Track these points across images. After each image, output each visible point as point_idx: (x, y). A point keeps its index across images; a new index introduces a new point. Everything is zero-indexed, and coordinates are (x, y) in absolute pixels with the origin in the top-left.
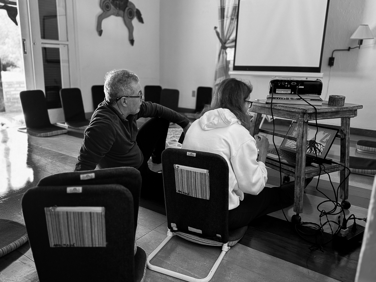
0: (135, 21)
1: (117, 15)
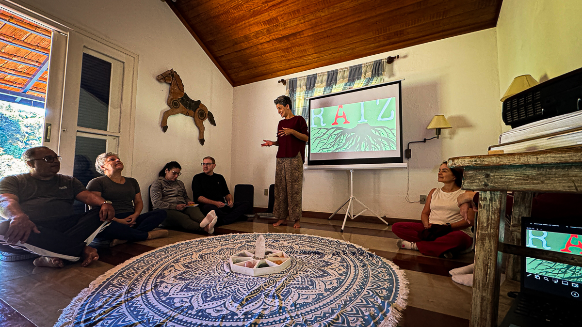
0: (206, 123)
1: (187, 114)
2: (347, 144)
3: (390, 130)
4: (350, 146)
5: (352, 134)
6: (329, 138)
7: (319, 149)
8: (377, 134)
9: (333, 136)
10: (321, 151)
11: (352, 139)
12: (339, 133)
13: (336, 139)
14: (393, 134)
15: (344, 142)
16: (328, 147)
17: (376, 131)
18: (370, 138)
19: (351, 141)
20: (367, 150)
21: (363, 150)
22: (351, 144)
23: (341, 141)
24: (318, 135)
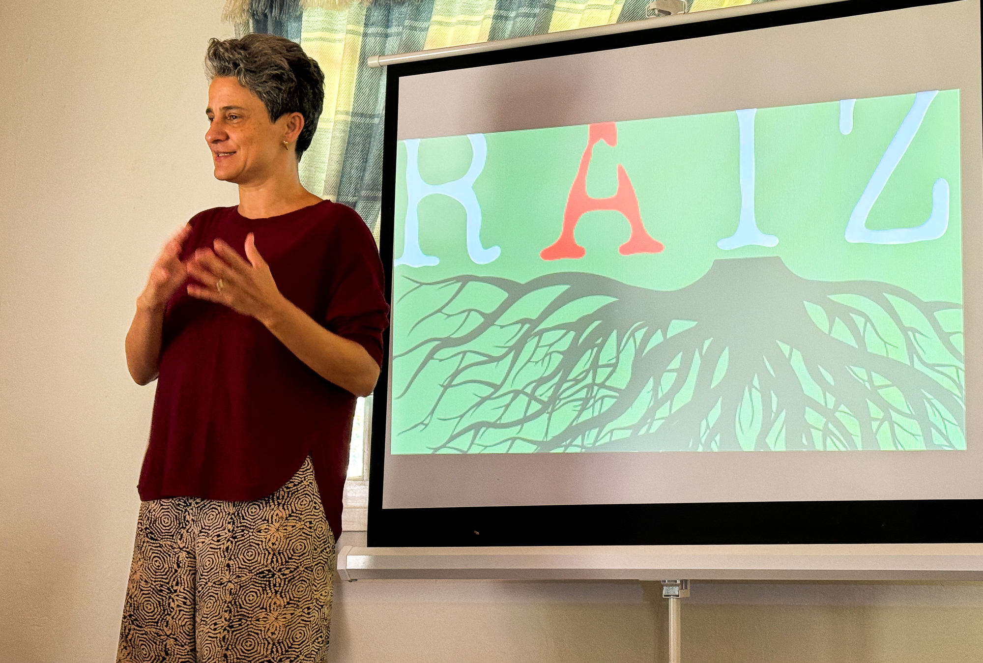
2: (644, 399)
3: (929, 309)
4: (663, 412)
5: (677, 327)
6: (517, 348)
7: (449, 428)
8: (841, 332)
9: (548, 338)
10: (462, 445)
11: (676, 364)
12: (585, 321)
13: (571, 357)
14: (945, 337)
15: (622, 379)
16: (517, 410)
17: (836, 312)
18: (797, 362)
19: (668, 380)
20: (777, 443)
21: (747, 443)
22: (671, 395)
23: (602, 374)
24: (443, 328)
